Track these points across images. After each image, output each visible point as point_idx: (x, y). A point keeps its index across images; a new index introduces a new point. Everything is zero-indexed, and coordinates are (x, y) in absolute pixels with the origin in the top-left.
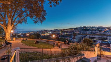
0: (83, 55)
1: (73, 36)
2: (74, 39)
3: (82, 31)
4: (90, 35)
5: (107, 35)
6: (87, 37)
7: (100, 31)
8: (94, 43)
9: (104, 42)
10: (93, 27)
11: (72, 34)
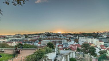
0: (47, 57)
1: (39, 41)
2: (40, 44)
3: (47, 36)
4: (52, 39)
5: (61, 39)
6: (50, 41)
7: (58, 36)
8: (54, 46)
9: (60, 44)
10: (54, 33)
11: (37, 39)
